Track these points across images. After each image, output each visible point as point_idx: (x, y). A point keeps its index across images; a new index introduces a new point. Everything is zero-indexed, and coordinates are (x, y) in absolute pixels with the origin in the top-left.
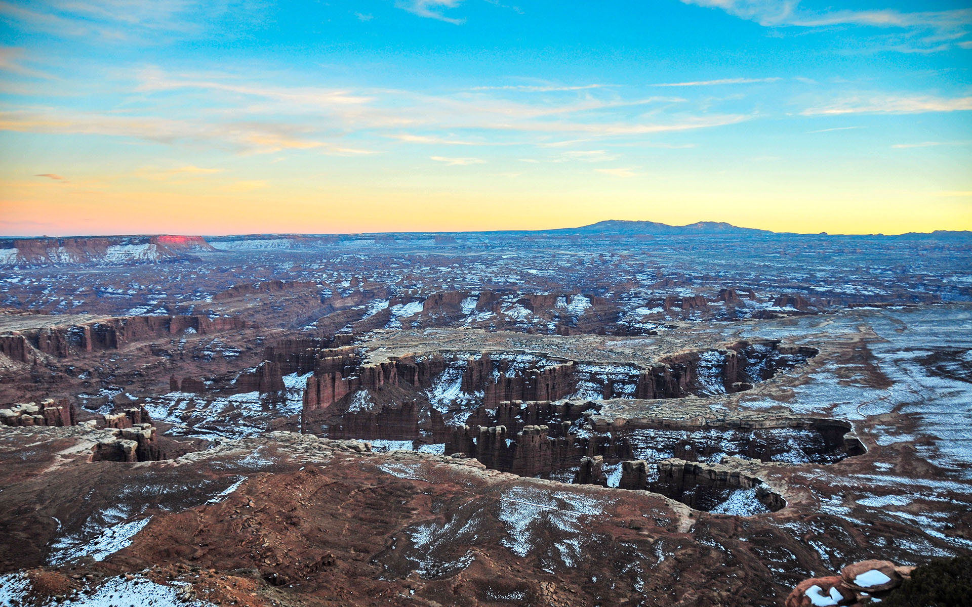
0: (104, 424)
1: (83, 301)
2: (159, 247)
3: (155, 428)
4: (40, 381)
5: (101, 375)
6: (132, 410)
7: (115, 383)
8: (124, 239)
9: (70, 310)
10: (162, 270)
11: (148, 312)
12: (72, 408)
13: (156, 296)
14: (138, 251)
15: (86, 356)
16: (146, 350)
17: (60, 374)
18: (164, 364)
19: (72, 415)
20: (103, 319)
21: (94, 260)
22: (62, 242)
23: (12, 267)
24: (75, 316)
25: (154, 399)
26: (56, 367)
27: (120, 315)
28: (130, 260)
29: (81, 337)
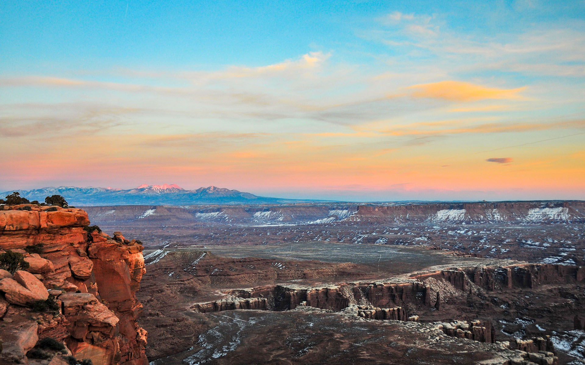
0: (515, 346)
1: (508, 250)
2: (571, 211)
3: (557, 358)
4: (473, 306)
5: (517, 307)
6: (539, 339)
7: (529, 316)
8: (542, 203)
9: (498, 255)
10: (572, 229)
11: (559, 261)
12: (493, 330)
13: (567, 249)
14: (553, 213)
15: (507, 291)
16: (555, 292)
17: (487, 302)
18: (570, 305)
19: (492, 335)
20: (522, 264)
21: (519, 219)
22: (496, 205)
23: (461, 222)
24: (501, 260)
25: (559, 333)
26: (485, 297)
27: (536, 262)
28: (546, 219)
29: (504, 277)
